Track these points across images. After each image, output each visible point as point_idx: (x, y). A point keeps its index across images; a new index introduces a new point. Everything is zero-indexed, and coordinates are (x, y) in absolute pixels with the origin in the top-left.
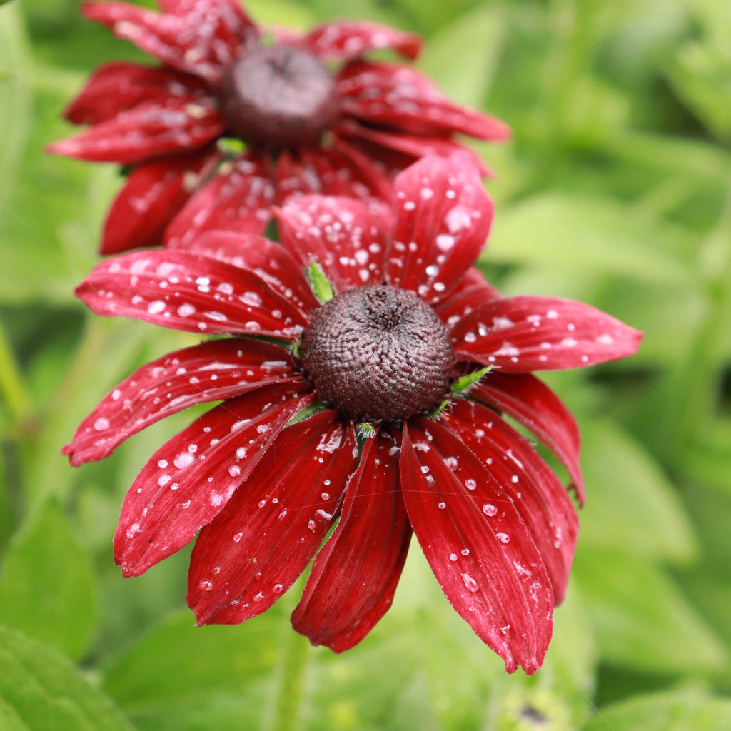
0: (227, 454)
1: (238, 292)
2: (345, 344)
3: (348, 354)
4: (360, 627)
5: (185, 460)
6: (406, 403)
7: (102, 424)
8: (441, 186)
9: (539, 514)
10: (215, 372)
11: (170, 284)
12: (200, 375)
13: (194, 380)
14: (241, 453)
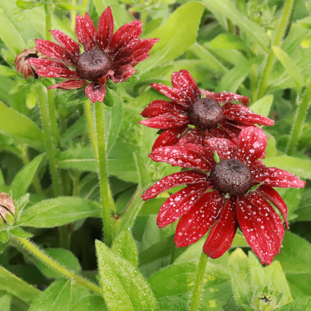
0: (189, 199)
1: (194, 158)
2: (223, 172)
3: (224, 175)
4: (222, 251)
5: (178, 199)
6: (238, 189)
7: (154, 190)
8: (253, 135)
9: (273, 225)
10: (187, 178)
11: (176, 155)
12: (182, 179)
13: (181, 180)
14: (193, 199)
